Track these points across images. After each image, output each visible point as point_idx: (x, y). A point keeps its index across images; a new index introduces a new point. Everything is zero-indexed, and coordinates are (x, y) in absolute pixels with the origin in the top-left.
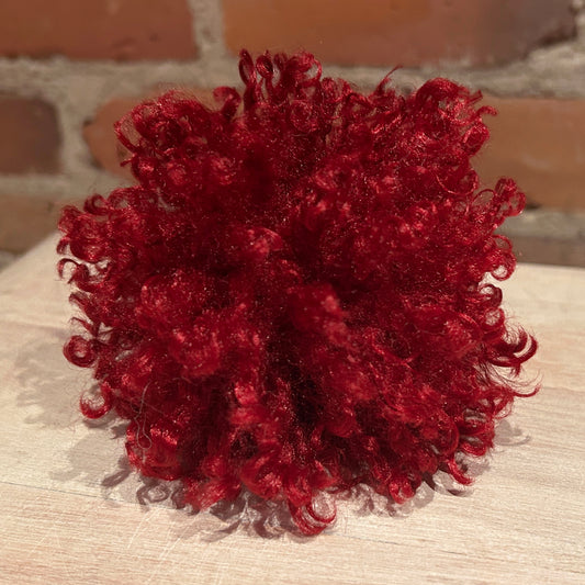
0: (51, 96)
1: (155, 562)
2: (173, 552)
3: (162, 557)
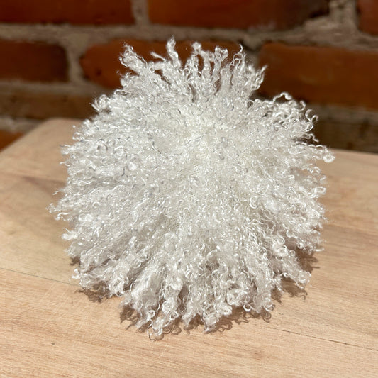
0: (63, 43)
1: (50, 314)
2: (61, 308)
3: (55, 311)
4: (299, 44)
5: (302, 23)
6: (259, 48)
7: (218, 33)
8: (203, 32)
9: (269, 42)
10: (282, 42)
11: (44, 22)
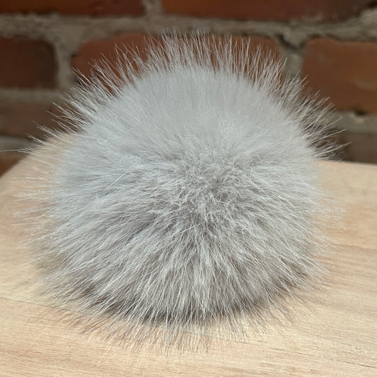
0: (50, 38)
4: (353, 40)
5: (358, 14)
6: (302, 45)
7: (251, 26)
8: (232, 25)
9: (316, 36)
10: (331, 36)
11: (25, 12)
